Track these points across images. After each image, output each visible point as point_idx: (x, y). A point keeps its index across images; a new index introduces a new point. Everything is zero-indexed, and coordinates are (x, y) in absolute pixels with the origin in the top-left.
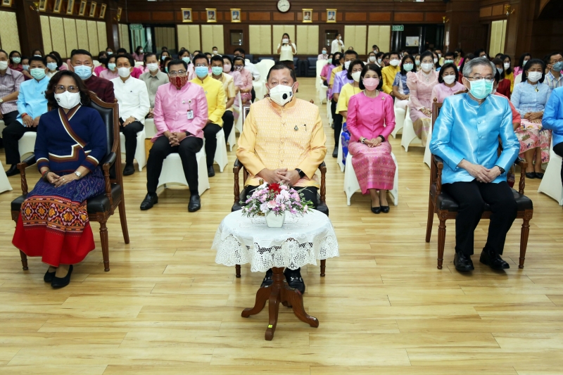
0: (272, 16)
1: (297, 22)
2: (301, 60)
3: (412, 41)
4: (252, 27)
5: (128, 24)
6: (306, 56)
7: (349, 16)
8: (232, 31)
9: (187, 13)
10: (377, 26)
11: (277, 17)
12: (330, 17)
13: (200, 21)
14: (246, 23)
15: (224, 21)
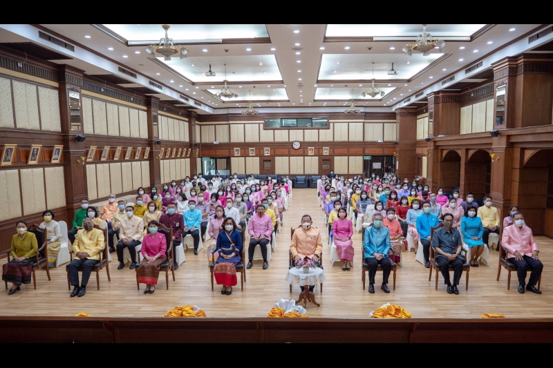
0: (289, 152)
1: (305, 155)
2: (307, 178)
3: (377, 166)
4: (277, 159)
5: (201, 158)
6: (310, 175)
7: (337, 151)
8: (264, 161)
9: (238, 150)
10: (354, 157)
11: (292, 152)
12: (325, 152)
13: (245, 155)
14: (273, 156)
15: (260, 155)
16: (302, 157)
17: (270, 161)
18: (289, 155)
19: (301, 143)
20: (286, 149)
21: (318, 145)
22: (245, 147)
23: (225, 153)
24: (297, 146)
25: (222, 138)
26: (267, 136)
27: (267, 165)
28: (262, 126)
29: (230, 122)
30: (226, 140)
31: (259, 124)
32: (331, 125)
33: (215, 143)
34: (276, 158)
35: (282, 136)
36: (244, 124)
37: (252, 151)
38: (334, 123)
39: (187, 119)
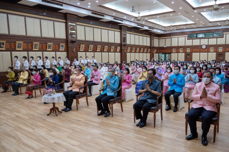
0: (200, 50)
1: (208, 51)
5: (159, 53)
7: (227, 49)
8: (187, 55)
9: (174, 50)
11: (202, 50)
13: (178, 52)
14: (191, 52)
15: (185, 52)
16: (207, 53)
17: (189, 55)
18: (200, 52)
19: (206, 46)
20: (198, 49)
21: (216, 47)
22: (178, 48)
23: (169, 51)
24: (204, 47)
25: (168, 45)
26: (189, 43)
27: (188, 57)
28: (186, 38)
29: (172, 37)
30: (169, 45)
31: (185, 37)
32: (225, 35)
33: (165, 47)
34: (193, 53)
35: (196, 42)
36: (178, 37)
37: (181, 50)
38: (226, 34)
39: (150, 36)
